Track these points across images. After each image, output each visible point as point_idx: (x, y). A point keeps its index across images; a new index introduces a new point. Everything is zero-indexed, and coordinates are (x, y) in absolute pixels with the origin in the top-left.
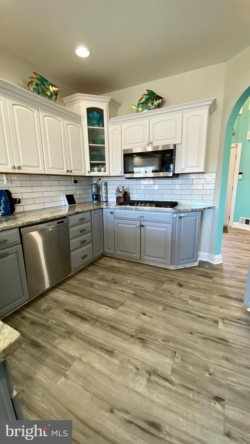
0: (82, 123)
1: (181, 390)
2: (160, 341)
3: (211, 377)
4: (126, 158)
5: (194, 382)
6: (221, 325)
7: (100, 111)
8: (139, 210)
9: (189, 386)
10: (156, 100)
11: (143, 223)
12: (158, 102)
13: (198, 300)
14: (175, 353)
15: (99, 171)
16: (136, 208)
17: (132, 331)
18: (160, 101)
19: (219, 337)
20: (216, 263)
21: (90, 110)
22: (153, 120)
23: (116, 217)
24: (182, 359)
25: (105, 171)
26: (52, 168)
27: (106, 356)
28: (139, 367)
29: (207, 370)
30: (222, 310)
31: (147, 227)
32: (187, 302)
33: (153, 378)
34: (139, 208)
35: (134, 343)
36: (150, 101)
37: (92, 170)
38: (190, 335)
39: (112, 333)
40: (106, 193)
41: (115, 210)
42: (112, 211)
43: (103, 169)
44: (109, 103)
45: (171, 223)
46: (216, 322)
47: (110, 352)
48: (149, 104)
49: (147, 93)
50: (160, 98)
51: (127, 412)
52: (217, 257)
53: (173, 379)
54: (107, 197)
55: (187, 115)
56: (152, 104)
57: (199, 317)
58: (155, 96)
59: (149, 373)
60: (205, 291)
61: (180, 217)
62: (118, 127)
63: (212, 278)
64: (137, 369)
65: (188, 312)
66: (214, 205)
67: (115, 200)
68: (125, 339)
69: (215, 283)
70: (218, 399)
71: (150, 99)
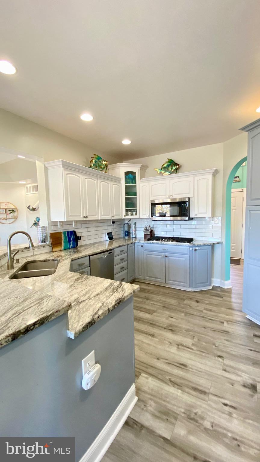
0: (121, 182)
1: (198, 352)
2: (184, 331)
3: (216, 348)
4: (153, 206)
5: (206, 349)
6: (225, 324)
7: (134, 174)
8: (163, 244)
9: (203, 351)
10: (175, 166)
12: (176, 167)
13: (211, 310)
14: (194, 337)
15: (132, 215)
16: (161, 243)
17: (165, 326)
18: (178, 166)
19: (223, 330)
20: (226, 288)
21: (127, 173)
22: (173, 181)
23: (146, 250)
24: (198, 340)
25: (136, 215)
26: (103, 215)
27: (150, 337)
28: (171, 342)
29: (214, 344)
30: (227, 317)
31: (170, 257)
32: (202, 311)
33: (180, 347)
34: (163, 243)
35: (167, 332)
36: (170, 167)
37: (127, 215)
38: (203, 329)
39: (151, 326)
40: (136, 231)
41: (145, 244)
42: (142, 245)
43: (134, 213)
44: (140, 168)
45: (189, 254)
46: (223, 323)
47: (153, 336)
48: (169, 169)
49: (168, 161)
50: (177, 165)
51: (167, 360)
52: (226, 282)
53: (193, 347)
54: (135, 234)
55: (197, 178)
56: (172, 169)
57: (210, 320)
58: (174, 163)
59: (178, 345)
60: (216, 305)
61: (195, 250)
62: (147, 184)
63: (222, 297)
64: (170, 343)
65: (203, 317)
66: (222, 241)
67: (143, 236)
68: (161, 330)
69: (225, 301)
70: (220, 357)
71: (170, 165)
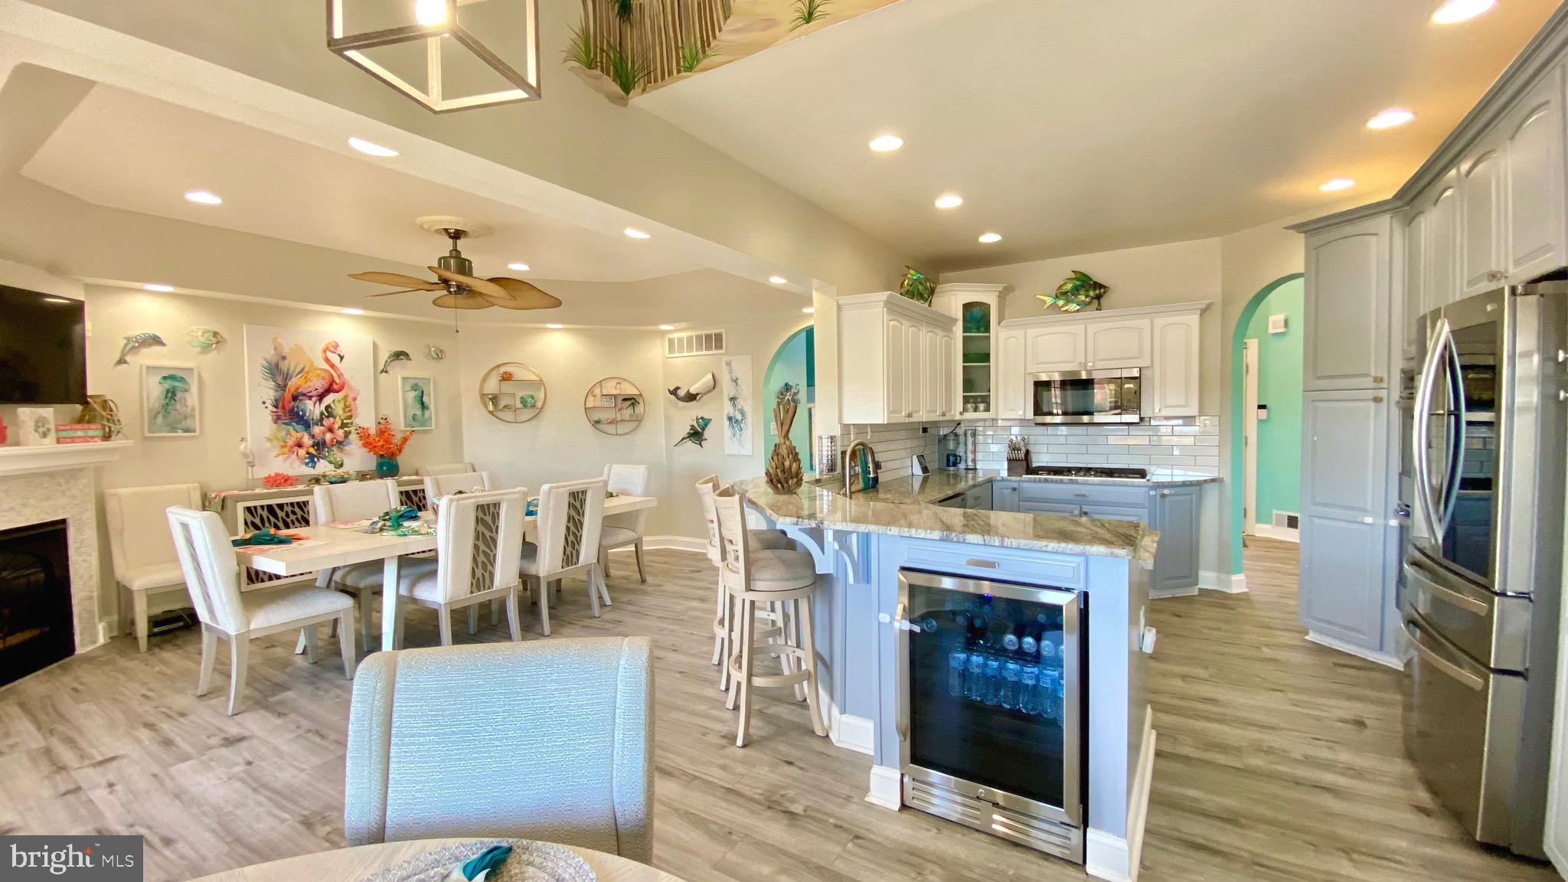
0: (955, 329)
4: (1039, 389)
7: (985, 307)
10: (1095, 290)
11: (1085, 508)
15: (976, 410)
16: (1071, 479)
18: (1102, 290)
20: (1235, 591)
21: (967, 307)
22: (1093, 328)
23: (1025, 498)
25: (987, 409)
36: (1082, 292)
37: (965, 410)
40: (974, 452)
41: (1023, 484)
42: (1015, 485)
43: (982, 406)
44: (1000, 292)
45: (1147, 505)
48: (1080, 297)
49: (1073, 275)
50: (1101, 286)
52: (1235, 578)
54: (974, 461)
55: (1160, 322)
56: (1087, 296)
58: (1090, 282)
61: (1163, 496)
62: (1019, 333)
66: (1222, 477)
67: (1007, 465)
71: (1082, 286)
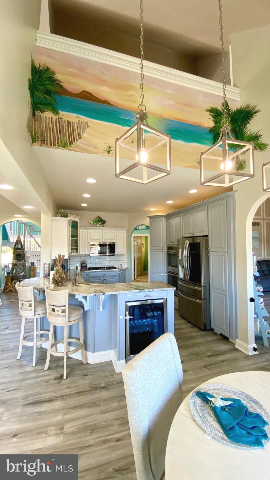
11: (105, 278)
16: (101, 271)
21: (73, 222)
22: (103, 231)
25: (77, 252)
31: (107, 280)
42: (87, 274)
44: (80, 219)
45: (118, 276)
48: (99, 223)
49: (97, 217)
50: (104, 221)
54: (70, 267)
55: (118, 232)
56: (101, 223)
58: (102, 220)
61: (121, 273)
62: (86, 231)
66: (128, 268)
71: (100, 220)
